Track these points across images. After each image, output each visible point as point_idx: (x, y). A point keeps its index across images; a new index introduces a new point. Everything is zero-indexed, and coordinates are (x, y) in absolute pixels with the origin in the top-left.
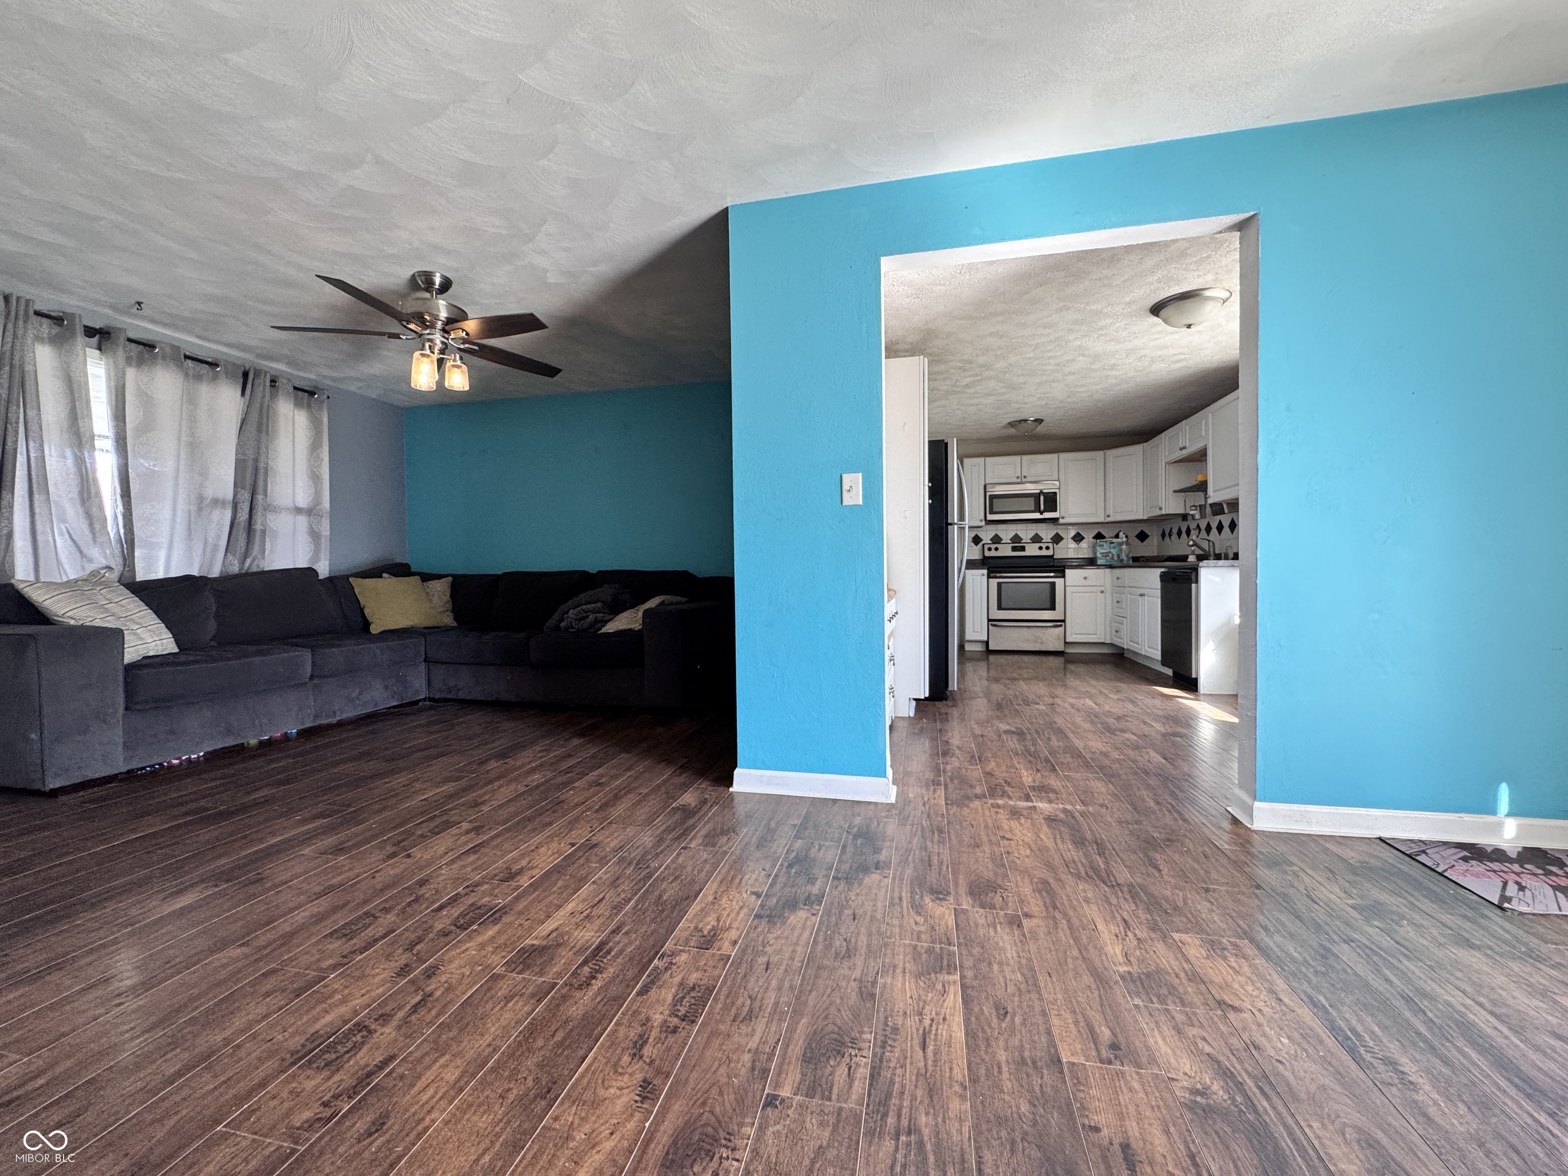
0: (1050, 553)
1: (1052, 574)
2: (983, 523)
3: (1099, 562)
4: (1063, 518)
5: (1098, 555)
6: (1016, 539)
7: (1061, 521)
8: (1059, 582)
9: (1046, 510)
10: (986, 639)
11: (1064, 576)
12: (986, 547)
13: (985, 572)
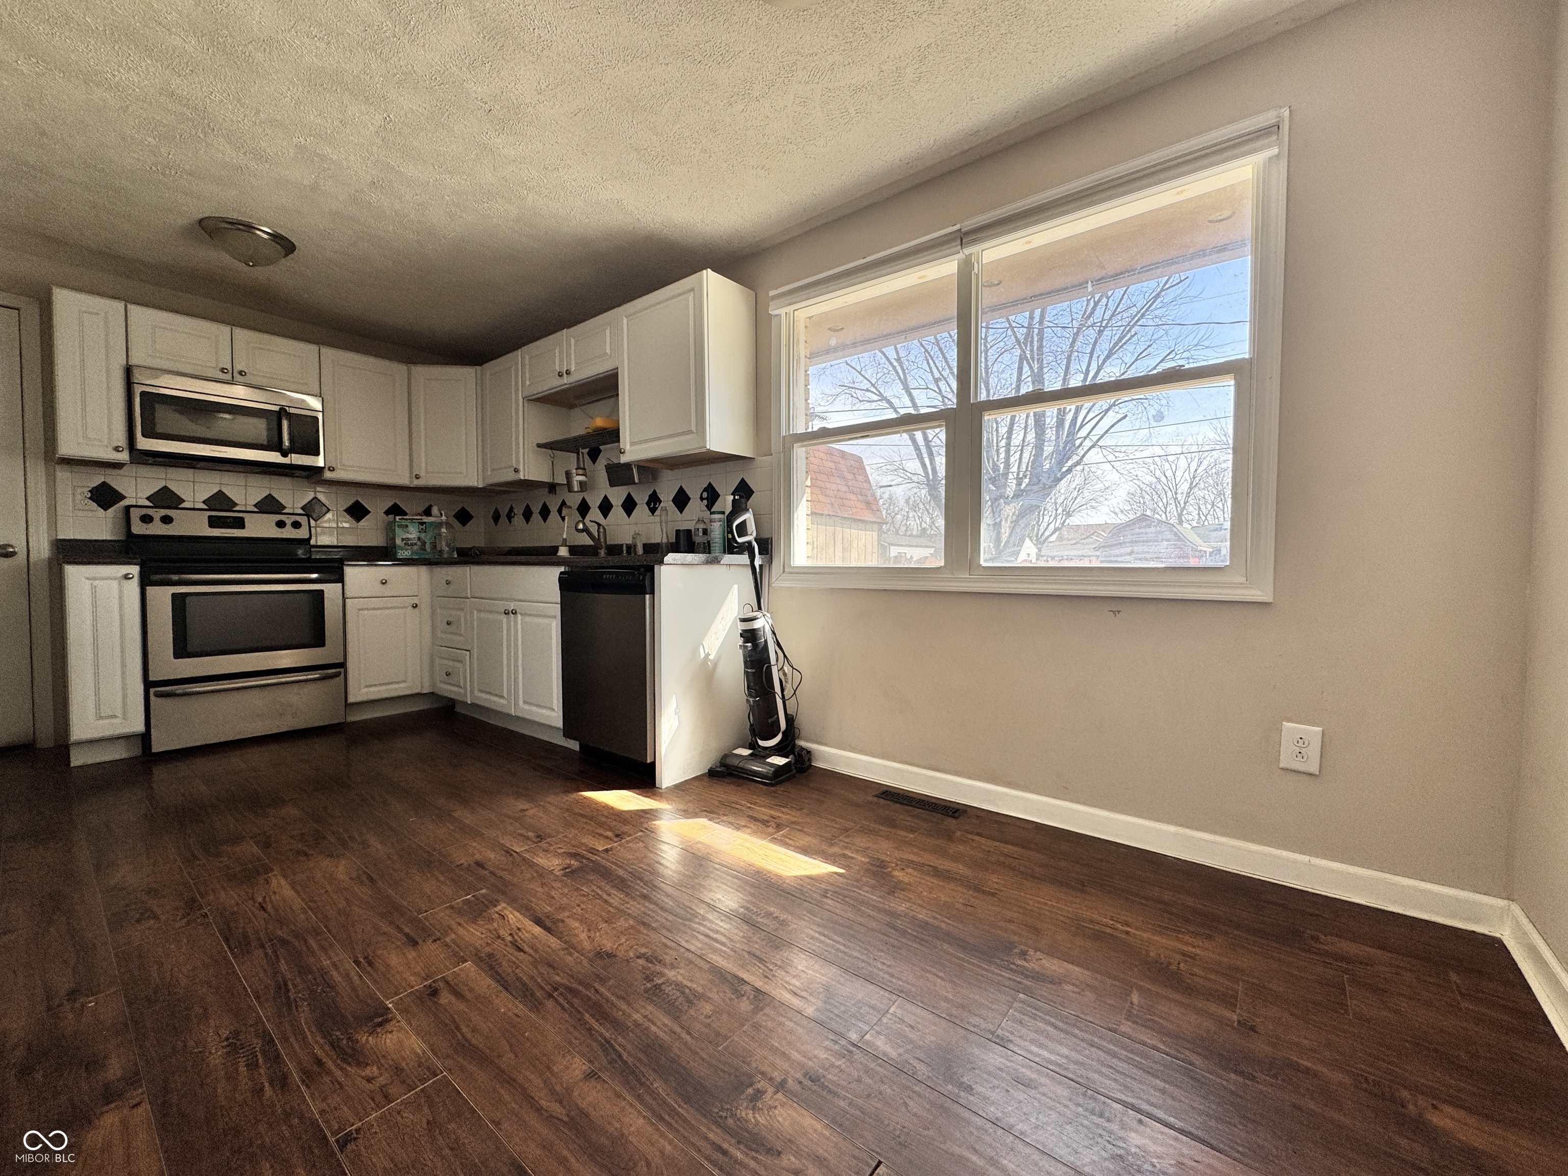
0: (302, 533)
1: (315, 576)
2: (124, 456)
3: (403, 554)
4: (332, 469)
5: (398, 542)
6: (219, 501)
7: (328, 475)
8: (331, 590)
9: (293, 449)
10: (140, 727)
11: (340, 579)
12: (135, 514)
13: (134, 570)
